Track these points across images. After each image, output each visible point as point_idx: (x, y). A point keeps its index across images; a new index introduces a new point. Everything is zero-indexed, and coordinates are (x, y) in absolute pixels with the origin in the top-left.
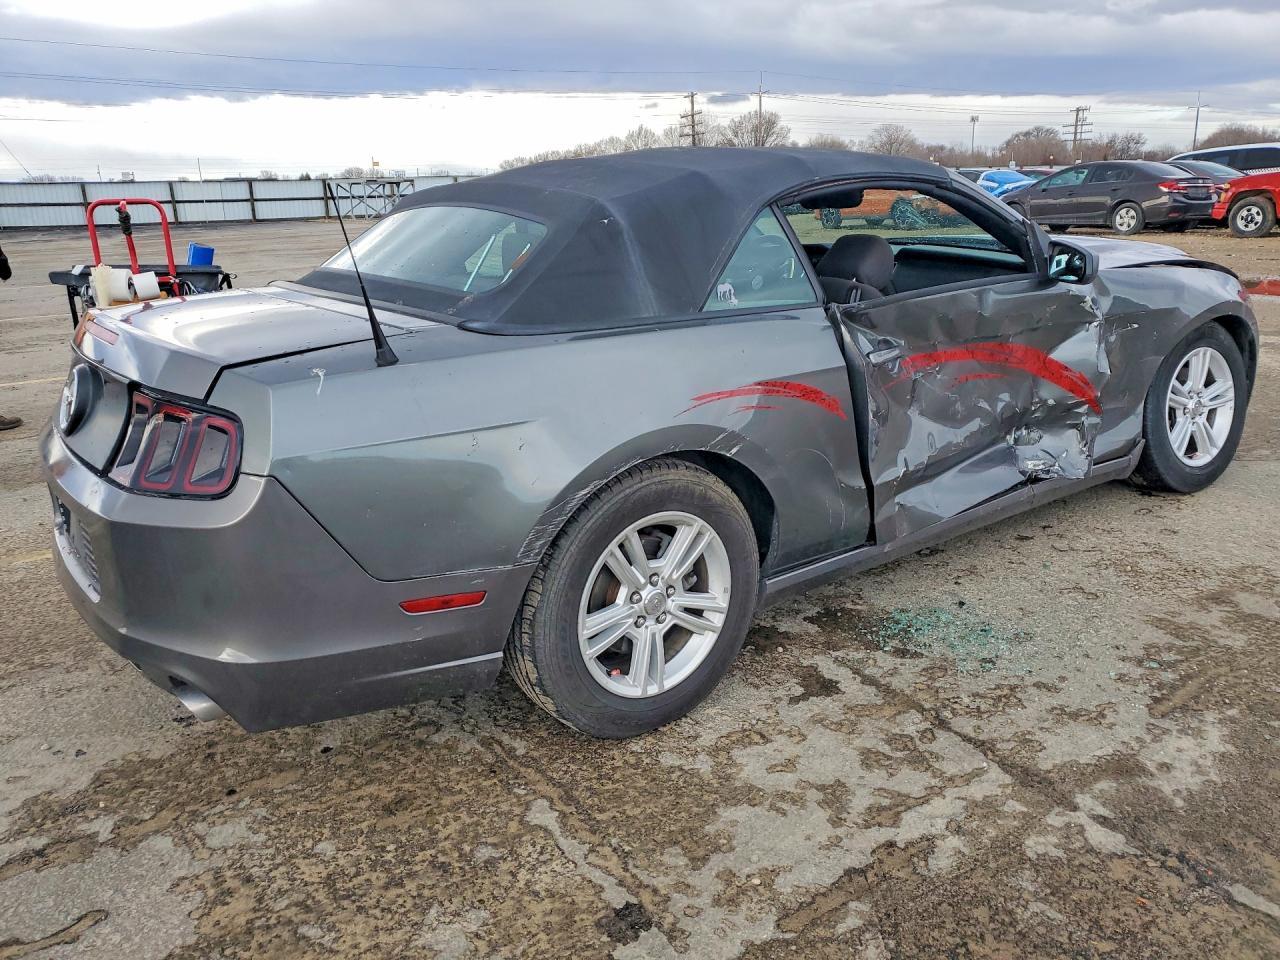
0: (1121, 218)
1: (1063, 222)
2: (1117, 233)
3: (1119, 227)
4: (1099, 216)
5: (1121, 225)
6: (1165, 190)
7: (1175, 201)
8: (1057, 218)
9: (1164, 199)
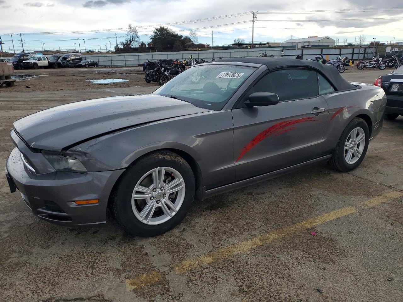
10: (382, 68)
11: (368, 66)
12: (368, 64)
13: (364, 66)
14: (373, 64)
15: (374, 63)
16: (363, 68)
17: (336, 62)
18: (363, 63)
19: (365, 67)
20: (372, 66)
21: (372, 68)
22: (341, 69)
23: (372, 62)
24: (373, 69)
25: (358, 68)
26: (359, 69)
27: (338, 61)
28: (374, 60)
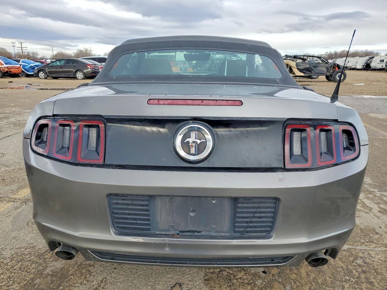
0: (78, 75)
1: (57, 76)
2: (78, 79)
3: (78, 78)
4: (72, 74)
5: (79, 77)
6: (89, 67)
7: (92, 70)
8: (55, 75)
9: (89, 70)
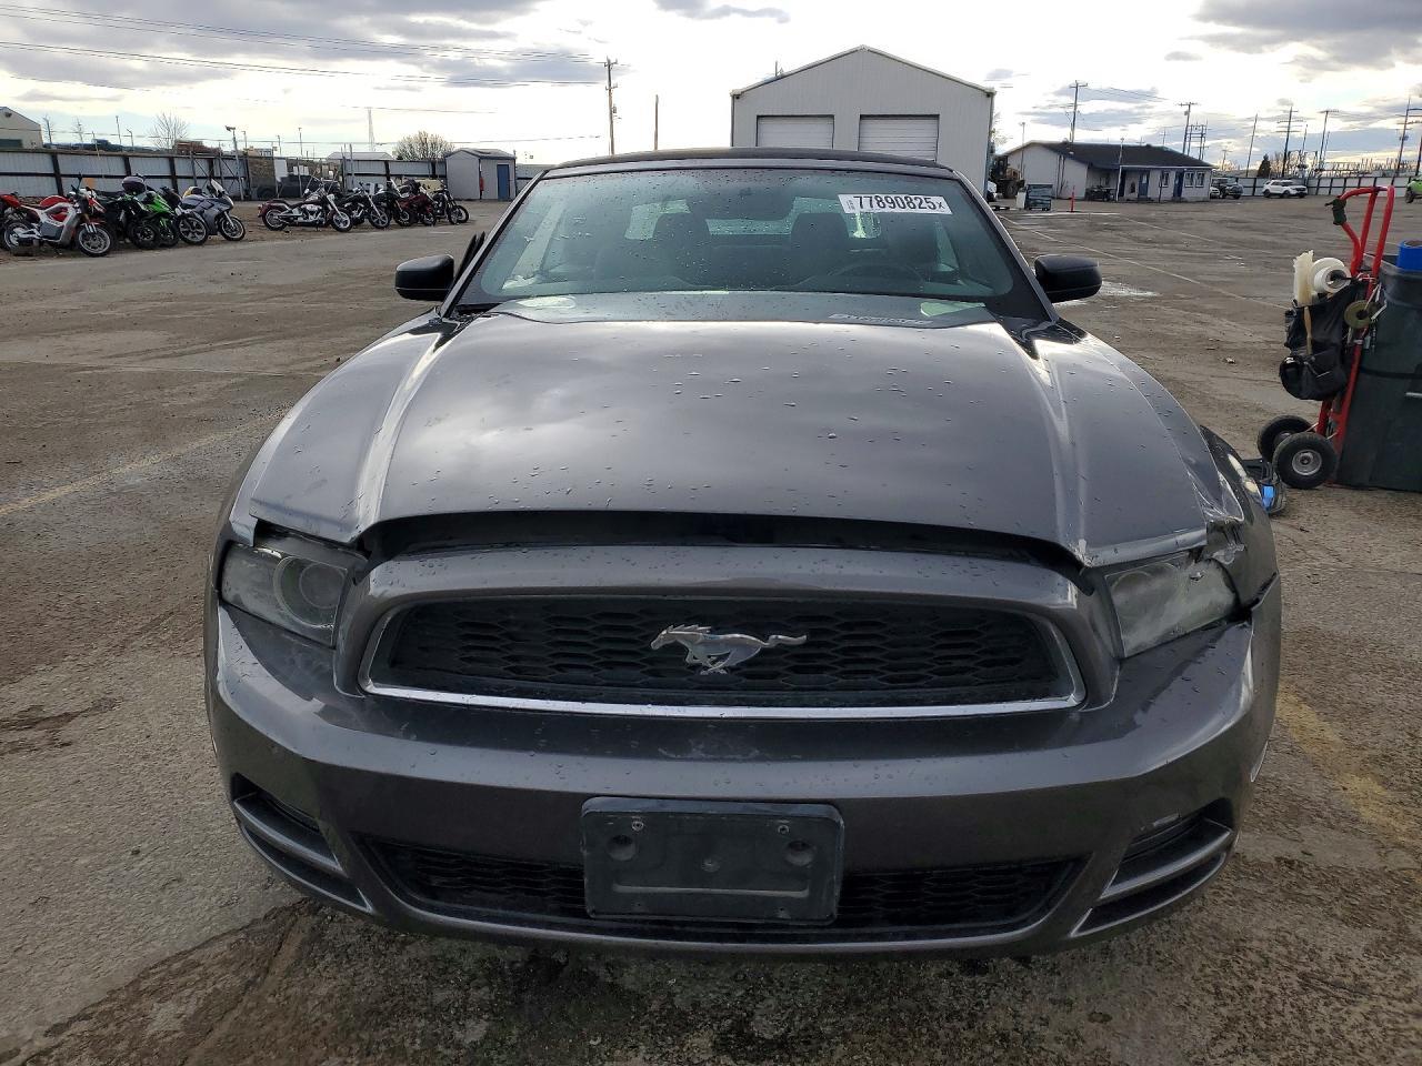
10: (342, 226)
11: (301, 219)
12: (296, 212)
13: (287, 219)
14: (312, 213)
15: (316, 208)
16: (285, 225)
17: (208, 204)
18: (282, 209)
19: (290, 222)
20: (312, 218)
21: (313, 224)
22: (229, 226)
23: (309, 207)
24: (314, 229)
25: (267, 225)
26: (272, 229)
27: (216, 201)
28: (311, 199)
